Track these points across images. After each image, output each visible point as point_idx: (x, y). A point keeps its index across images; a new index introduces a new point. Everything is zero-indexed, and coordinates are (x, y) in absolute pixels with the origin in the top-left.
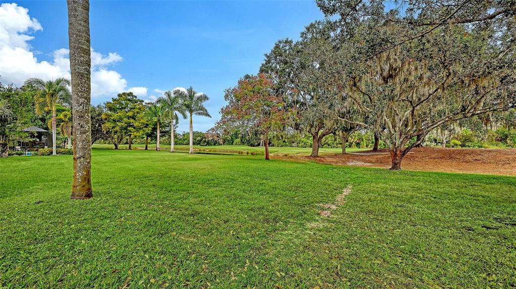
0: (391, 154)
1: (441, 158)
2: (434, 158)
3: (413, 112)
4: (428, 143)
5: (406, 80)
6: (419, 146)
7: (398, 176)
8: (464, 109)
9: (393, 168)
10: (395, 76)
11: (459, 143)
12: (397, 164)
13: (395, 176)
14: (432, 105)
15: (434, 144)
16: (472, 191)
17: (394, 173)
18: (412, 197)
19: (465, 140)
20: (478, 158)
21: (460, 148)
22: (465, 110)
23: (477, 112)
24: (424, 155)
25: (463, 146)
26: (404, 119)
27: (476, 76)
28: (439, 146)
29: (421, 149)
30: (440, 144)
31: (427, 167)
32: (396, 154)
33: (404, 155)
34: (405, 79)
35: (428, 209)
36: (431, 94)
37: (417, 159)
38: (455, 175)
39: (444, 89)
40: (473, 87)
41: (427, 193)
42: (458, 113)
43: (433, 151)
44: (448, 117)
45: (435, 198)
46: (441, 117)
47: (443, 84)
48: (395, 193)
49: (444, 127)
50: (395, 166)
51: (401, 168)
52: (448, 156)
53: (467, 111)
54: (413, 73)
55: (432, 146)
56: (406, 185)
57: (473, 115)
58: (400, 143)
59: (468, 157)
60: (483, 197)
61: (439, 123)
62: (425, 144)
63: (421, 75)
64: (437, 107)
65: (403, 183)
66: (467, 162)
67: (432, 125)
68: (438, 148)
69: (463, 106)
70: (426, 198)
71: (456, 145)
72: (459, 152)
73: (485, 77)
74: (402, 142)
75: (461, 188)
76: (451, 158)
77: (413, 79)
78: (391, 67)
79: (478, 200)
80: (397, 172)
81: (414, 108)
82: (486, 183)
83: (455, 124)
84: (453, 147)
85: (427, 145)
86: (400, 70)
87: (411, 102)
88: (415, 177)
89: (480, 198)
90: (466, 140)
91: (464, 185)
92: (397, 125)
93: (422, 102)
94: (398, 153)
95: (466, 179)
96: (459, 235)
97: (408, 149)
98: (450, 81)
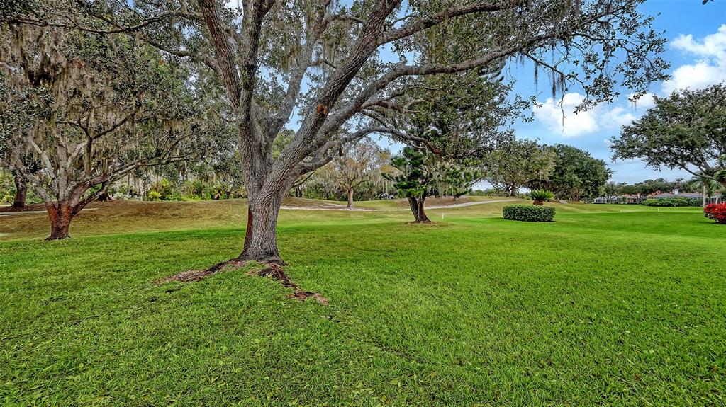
0: (49, 214)
1: (135, 215)
2: (127, 216)
3: (89, 146)
4: (120, 195)
5: (77, 93)
6: (105, 200)
7: (63, 249)
8: (159, 153)
9: (54, 237)
10: (55, 80)
11: (159, 195)
12: (62, 229)
13: (57, 250)
14: (120, 141)
15: (128, 196)
16: (164, 253)
17: (55, 246)
18: (82, 279)
19: (165, 193)
20: (176, 213)
21: (159, 201)
22: (160, 155)
23: (173, 160)
24: (112, 212)
25: (162, 198)
26: (75, 154)
27: (169, 117)
28: (136, 200)
29: (109, 203)
30: (136, 197)
31: (116, 228)
32: (59, 212)
33: (75, 213)
34: (75, 90)
35: (104, 290)
36: (117, 126)
37: (100, 219)
38: (150, 236)
39: (133, 123)
40: (167, 129)
41: (108, 266)
42: (152, 158)
43: (126, 205)
44: (141, 161)
45: (118, 271)
46: (132, 160)
47: (133, 115)
48: (50, 279)
49: (138, 174)
50: (58, 233)
51: (69, 234)
52: (145, 212)
53: (162, 156)
54: (89, 86)
55: (125, 199)
56: (74, 261)
57: (168, 162)
58: (67, 194)
59: (166, 213)
60: (174, 257)
61: (130, 168)
62: (115, 196)
63: (101, 93)
64: (127, 145)
65: (71, 259)
66: (165, 218)
67: (121, 170)
68: (132, 202)
69: (158, 150)
70: (106, 275)
71: (156, 198)
72: (158, 207)
73: (178, 120)
74: (72, 193)
75: (154, 251)
76: (147, 214)
77: (89, 94)
78: (46, 62)
79: (169, 261)
80: (62, 242)
81: (91, 140)
82: (180, 241)
83: (152, 171)
84: (152, 200)
85: (118, 198)
86: (63, 72)
87: (86, 130)
88: (94, 247)
89: (172, 259)
90: (166, 191)
91: (158, 246)
92: (62, 164)
93: (104, 134)
94: (64, 210)
95: (161, 239)
96: (140, 311)
97: (82, 204)
98: (140, 113)
